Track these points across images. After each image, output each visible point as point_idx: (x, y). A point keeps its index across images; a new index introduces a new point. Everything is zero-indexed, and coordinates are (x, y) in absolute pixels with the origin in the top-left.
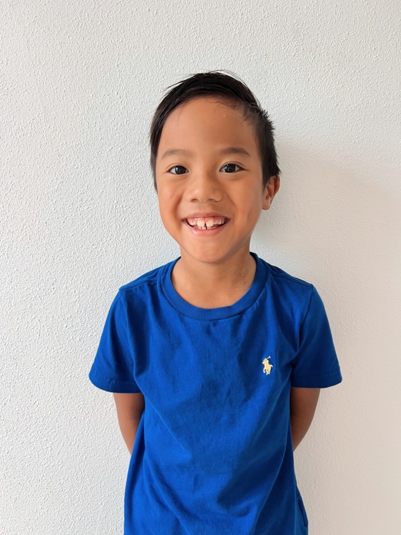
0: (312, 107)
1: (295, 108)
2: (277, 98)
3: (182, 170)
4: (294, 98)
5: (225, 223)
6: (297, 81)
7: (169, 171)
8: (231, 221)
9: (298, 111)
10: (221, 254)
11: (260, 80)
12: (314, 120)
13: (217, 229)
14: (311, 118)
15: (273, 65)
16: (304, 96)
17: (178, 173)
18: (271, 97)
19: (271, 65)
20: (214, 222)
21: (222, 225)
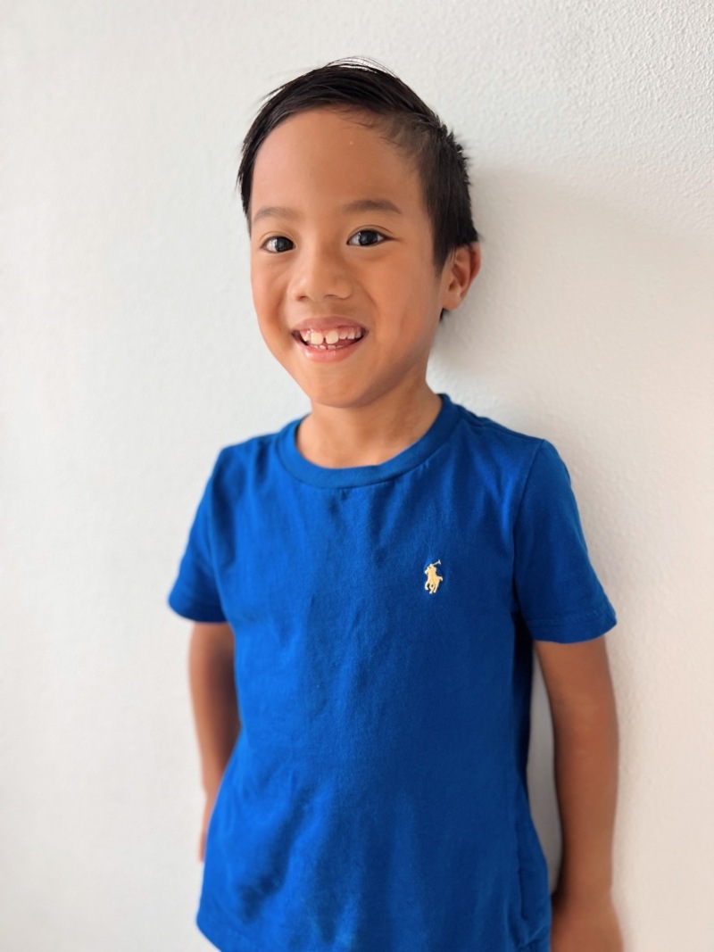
0: (689, 88)
1: (652, 95)
2: (611, 78)
3: (286, 244)
4: (650, 73)
5: (362, 337)
6: (657, 38)
7: (264, 246)
8: (371, 334)
9: (659, 100)
10: (355, 392)
11: (576, 47)
12: (693, 115)
13: (346, 349)
14: (687, 113)
15: (605, 12)
16: (672, 68)
17: (279, 250)
18: (600, 80)
19: (600, 12)
20: (340, 334)
21: (357, 340)
